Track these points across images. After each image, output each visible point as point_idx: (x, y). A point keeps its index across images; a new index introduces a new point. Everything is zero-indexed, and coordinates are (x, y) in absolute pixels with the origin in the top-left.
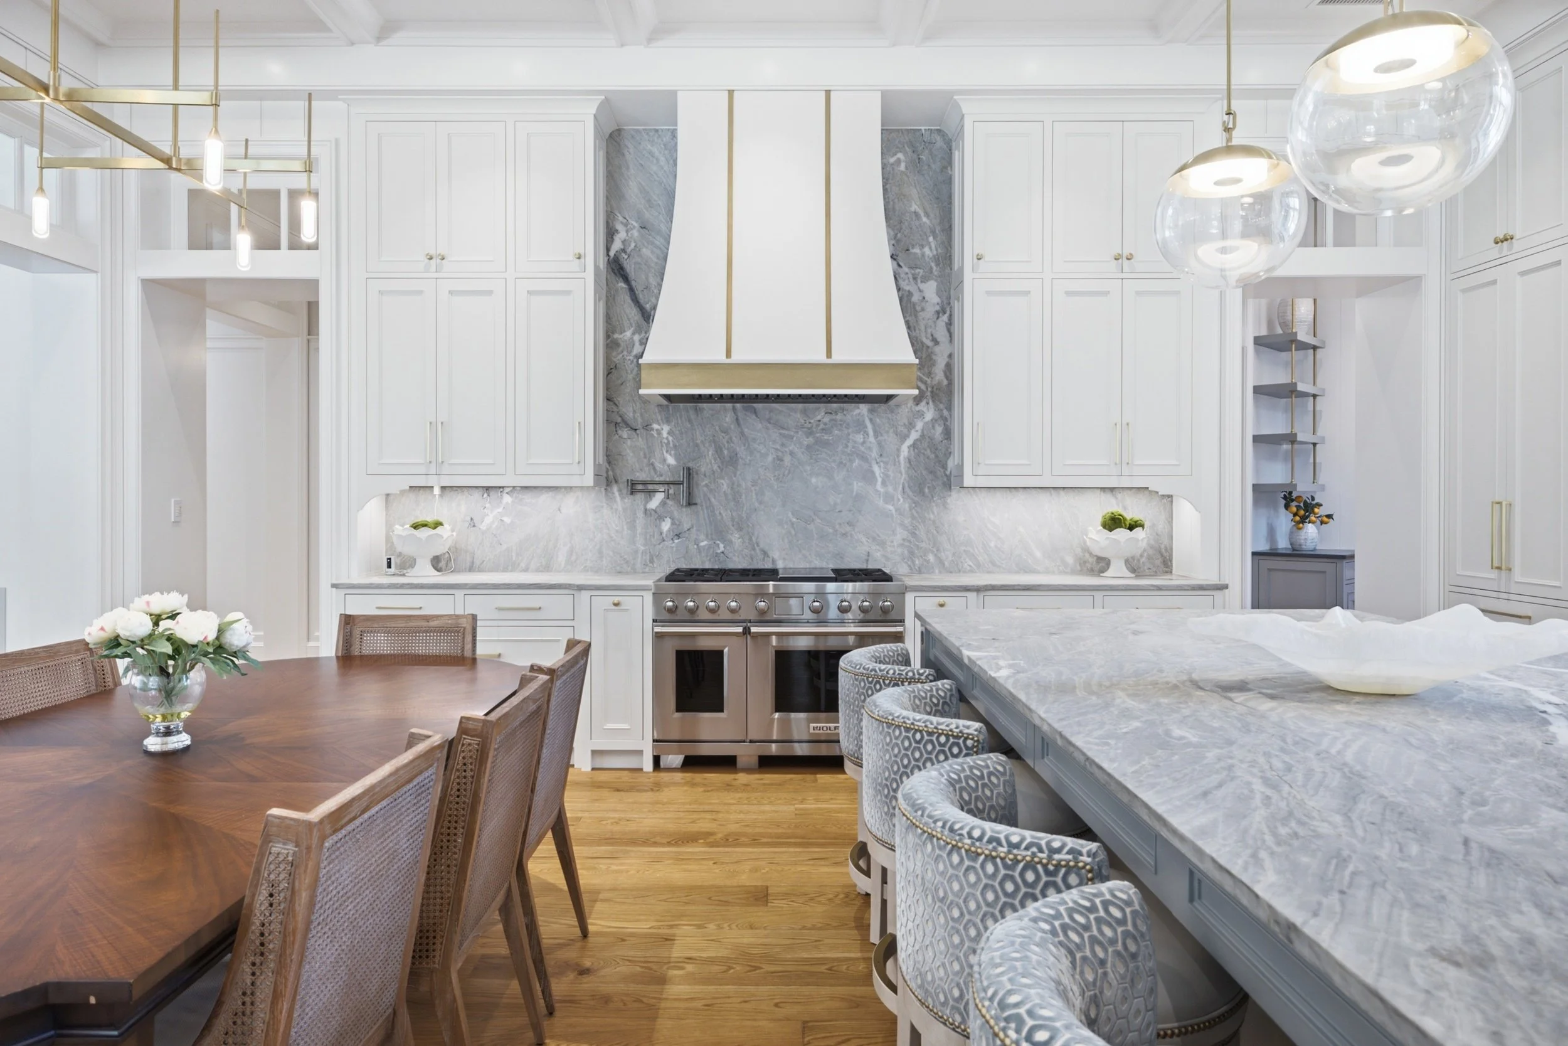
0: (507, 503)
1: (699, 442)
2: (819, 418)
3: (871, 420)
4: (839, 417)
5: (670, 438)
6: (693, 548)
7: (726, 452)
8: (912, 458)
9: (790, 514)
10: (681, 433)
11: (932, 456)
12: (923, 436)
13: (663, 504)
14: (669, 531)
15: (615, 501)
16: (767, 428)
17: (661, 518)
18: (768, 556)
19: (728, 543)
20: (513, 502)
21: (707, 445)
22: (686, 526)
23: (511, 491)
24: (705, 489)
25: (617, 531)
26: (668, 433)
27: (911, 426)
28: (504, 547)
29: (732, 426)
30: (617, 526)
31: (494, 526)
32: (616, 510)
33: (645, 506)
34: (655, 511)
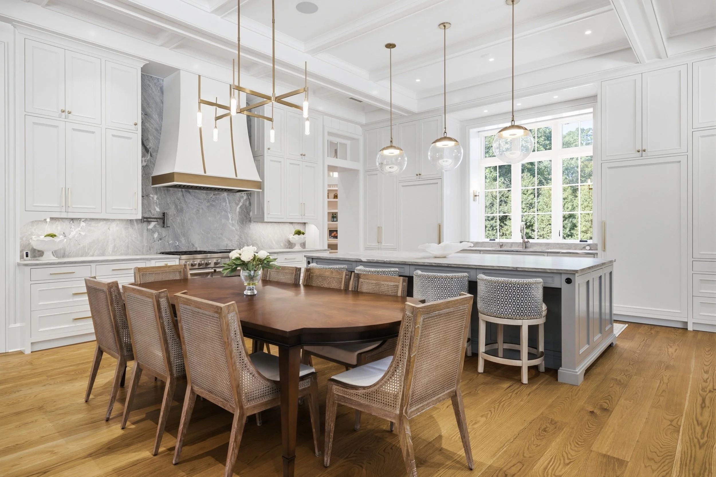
0: (83, 226)
1: (168, 203)
2: (211, 196)
3: (228, 198)
4: (218, 196)
5: (157, 201)
6: (167, 244)
7: (179, 207)
8: (240, 212)
9: (202, 231)
10: (162, 199)
11: (246, 211)
12: (243, 204)
13: (155, 226)
14: (157, 237)
15: (135, 225)
16: (194, 199)
17: (154, 232)
18: (194, 246)
19: (180, 242)
20: (85, 225)
21: (172, 204)
22: (164, 235)
23: (85, 220)
24: (171, 221)
25: (135, 238)
26: (157, 199)
27: (240, 201)
28: (82, 246)
29: (181, 198)
30: (135, 236)
31: (76, 236)
32: (135, 229)
33: (147, 227)
34: (151, 229)
